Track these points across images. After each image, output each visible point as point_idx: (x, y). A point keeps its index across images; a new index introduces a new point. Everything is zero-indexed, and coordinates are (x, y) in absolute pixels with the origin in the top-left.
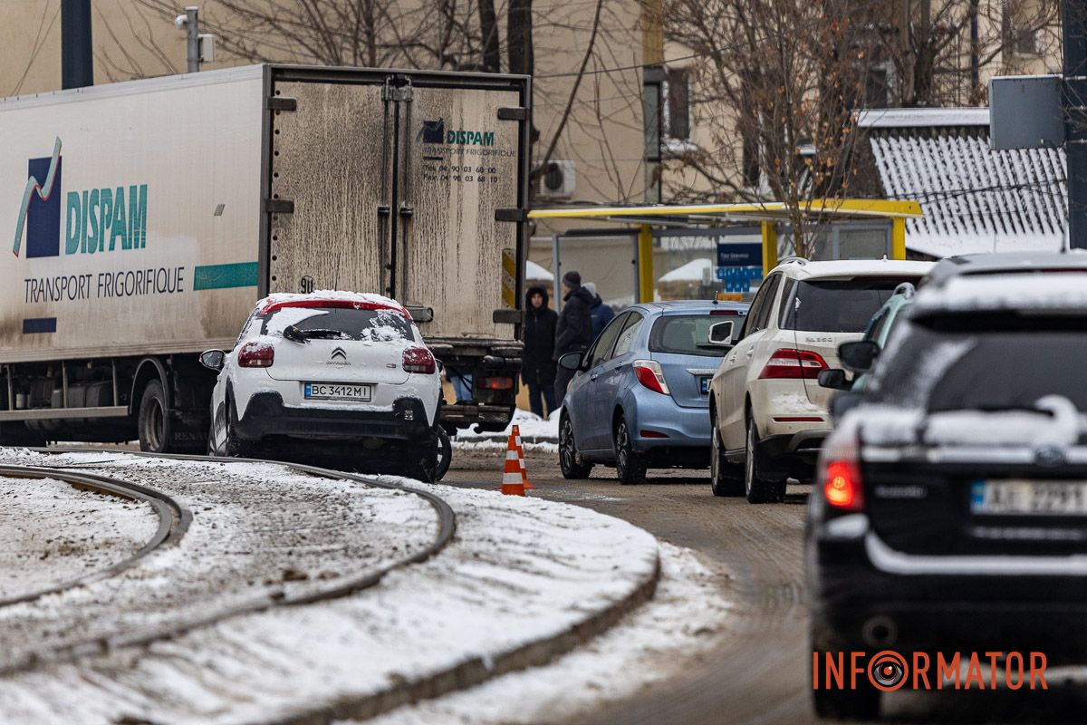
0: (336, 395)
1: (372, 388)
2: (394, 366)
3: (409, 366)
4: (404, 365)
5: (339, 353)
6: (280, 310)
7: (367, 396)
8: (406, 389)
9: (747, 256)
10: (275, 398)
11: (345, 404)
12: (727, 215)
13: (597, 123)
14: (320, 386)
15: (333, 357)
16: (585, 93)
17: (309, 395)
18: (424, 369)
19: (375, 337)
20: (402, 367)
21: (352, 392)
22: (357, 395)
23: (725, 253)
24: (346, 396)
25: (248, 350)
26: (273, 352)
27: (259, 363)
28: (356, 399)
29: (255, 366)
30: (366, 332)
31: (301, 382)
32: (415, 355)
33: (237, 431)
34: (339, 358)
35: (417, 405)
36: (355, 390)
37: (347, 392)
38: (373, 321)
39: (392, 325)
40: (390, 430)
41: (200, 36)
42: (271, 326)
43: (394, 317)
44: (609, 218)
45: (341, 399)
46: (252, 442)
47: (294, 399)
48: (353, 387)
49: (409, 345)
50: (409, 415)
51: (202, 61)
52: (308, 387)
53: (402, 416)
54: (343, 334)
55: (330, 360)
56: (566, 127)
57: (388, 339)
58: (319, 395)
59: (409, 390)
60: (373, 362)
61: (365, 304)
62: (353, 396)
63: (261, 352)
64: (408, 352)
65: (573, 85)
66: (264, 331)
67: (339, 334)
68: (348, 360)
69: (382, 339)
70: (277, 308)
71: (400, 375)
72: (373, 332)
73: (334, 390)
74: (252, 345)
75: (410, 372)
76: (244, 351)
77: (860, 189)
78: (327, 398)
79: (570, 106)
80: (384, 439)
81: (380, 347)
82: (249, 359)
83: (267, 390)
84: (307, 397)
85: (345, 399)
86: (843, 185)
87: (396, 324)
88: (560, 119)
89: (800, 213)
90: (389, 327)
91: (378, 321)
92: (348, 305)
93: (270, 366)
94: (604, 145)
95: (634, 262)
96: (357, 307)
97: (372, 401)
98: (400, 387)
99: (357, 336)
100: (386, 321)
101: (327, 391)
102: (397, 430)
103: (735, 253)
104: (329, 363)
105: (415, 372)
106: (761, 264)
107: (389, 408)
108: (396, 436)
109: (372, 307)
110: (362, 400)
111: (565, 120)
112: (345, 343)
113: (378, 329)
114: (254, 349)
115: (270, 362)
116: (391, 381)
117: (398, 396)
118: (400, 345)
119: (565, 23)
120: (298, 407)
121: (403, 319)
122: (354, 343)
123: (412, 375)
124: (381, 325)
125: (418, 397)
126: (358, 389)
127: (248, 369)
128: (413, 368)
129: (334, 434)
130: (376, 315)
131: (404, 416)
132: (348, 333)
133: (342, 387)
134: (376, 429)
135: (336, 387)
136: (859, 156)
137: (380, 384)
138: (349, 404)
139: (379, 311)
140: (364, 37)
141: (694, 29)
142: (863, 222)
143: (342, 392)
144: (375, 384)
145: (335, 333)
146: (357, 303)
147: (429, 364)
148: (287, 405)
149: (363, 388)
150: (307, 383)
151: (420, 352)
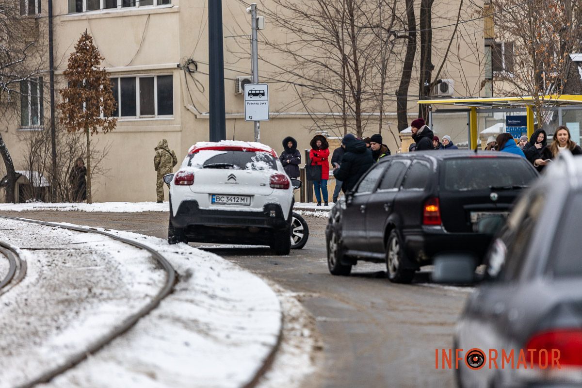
0: (230, 202)
1: (252, 198)
2: (264, 185)
3: (273, 185)
4: (270, 184)
5: (232, 177)
6: (198, 152)
7: (248, 202)
8: (271, 198)
9: (520, 122)
10: (194, 203)
11: (235, 207)
12: (509, 102)
13: (458, 61)
14: (220, 196)
15: (229, 180)
16: (453, 48)
17: (214, 202)
18: (282, 186)
19: (254, 168)
20: (269, 185)
21: (240, 200)
22: (243, 202)
23: (510, 120)
24: (236, 202)
25: (180, 175)
26: (194, 176)
27: (186, 183)
28: (241, 204)
29: (183, 184)
30: (249, 165)
31: (210, 194)
32: (277, 178)
33: (173, 223)
34: (232, 180)
35: (277, 208)
36: (241, 199)
37: (236, 200)
38: (253, 158)
39: (264, 161)
40: (262, 222)
41: (257, 17)
42: (193, 161)
43: (266, 156)
44: (454, 104)
45: (233, 204)
46: (182, 229)
47: (205, 204)
48: (240, 197)
49: (274, 172)
50: (273, 214)
51: (258, 29)
52: (214, 197)
53: (269, 214)
54: (235, 166)
55: (227, 181)
56: (445, 63)
57: (261, 169)
58: (220, 201)
59: (273, 199)
60: (251, 182)
61: (250, 149)
62: (240, 202)
63: (187, 176)
64: (273, 177)
65: (448, 44)
66: (190, 165)
67: (232, 166)
68: (237, 181)
69: (258, 169)
70: (197, 151)
71: (268, 190)
72: (253, 165)
73: (229, 199)
74: (182, 172)
75: (274, 188)
76: (178, 176)
77: (573, 90)
78: (225, 204)
79: (447, 54)
80: (259, 228)
81: (256, 174)
82: (180, 181)
83: (189, 199)
84: (213, 203)
85: (235, 204)
86: (561, 87)
87: (267, 160)
88: (442, 60)
89: (539, 101)
90: (262, 162)
91: (256, 158)
92: (239, 149)
93: (192, 184)
94: (461, 71)
95: (468, 124)
96: (245, 150)
97: (251, 205)
98: (267, 197)
99: (243, 167)
100: (261, 158)
101: (225, 199)
102: (265, 222)
103: (514, 120)
104: (226, 183)
105: (277, 188)
106: (526, 125)
107: (261, 209)
108: (265, 226)
109: (253, 151)
110: (245, 205)
111: (445, 60)
112: (236, 171)
113: (256, 163)
114: (183, 175)
115: (192, 182)
116: (262, 193)
117: (266, 202)
118: (268, 172)
119: (445, 17)
120: (207, 209)
121: (271, 157)
122: (241, 171)
123: (275, 190)
124: (258, 161)
125: (278, 203)
126: (243, 198)
127: (179, 186)
128: (276, 186)
129: (229, 224)
130: (255, 155)
131: (270, 214)
132: (238, 165)
133: (233, 197)
134: (254, 222)
135: (230, 197)
136: (573, 75)
137: (256, 195)
138: (237, 207)
139: (257, 153)
140: (349, 21)
141: (513, 24)
142: (574, 105)
143: (233, 200)
144: (253, 196)
145: (230, 166)
146: (245, 148)
147: (286, 183)
148: (201, 208)
149: (246, 198)
150: (213, 195)
151: (281, 177)
